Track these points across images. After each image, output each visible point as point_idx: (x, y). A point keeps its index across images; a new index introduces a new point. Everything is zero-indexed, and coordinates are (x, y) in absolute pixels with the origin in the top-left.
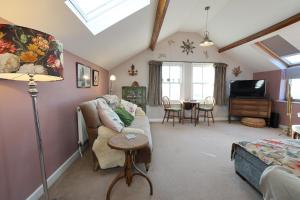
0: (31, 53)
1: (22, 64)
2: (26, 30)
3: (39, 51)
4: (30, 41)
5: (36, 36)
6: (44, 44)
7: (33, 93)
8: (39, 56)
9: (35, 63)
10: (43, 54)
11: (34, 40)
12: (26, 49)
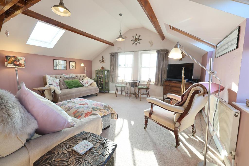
0: (10, 61)
1: (8, 64)
2: (9, 56)
3: (12, 61)
4: (10, 59)
5: (11, 57)
6: (13, 59)
7: (16, 71)
8: (12, 62)
9: (10, 64)
10: (13, 61)
11: (11, 58)
12: (9, 61)
